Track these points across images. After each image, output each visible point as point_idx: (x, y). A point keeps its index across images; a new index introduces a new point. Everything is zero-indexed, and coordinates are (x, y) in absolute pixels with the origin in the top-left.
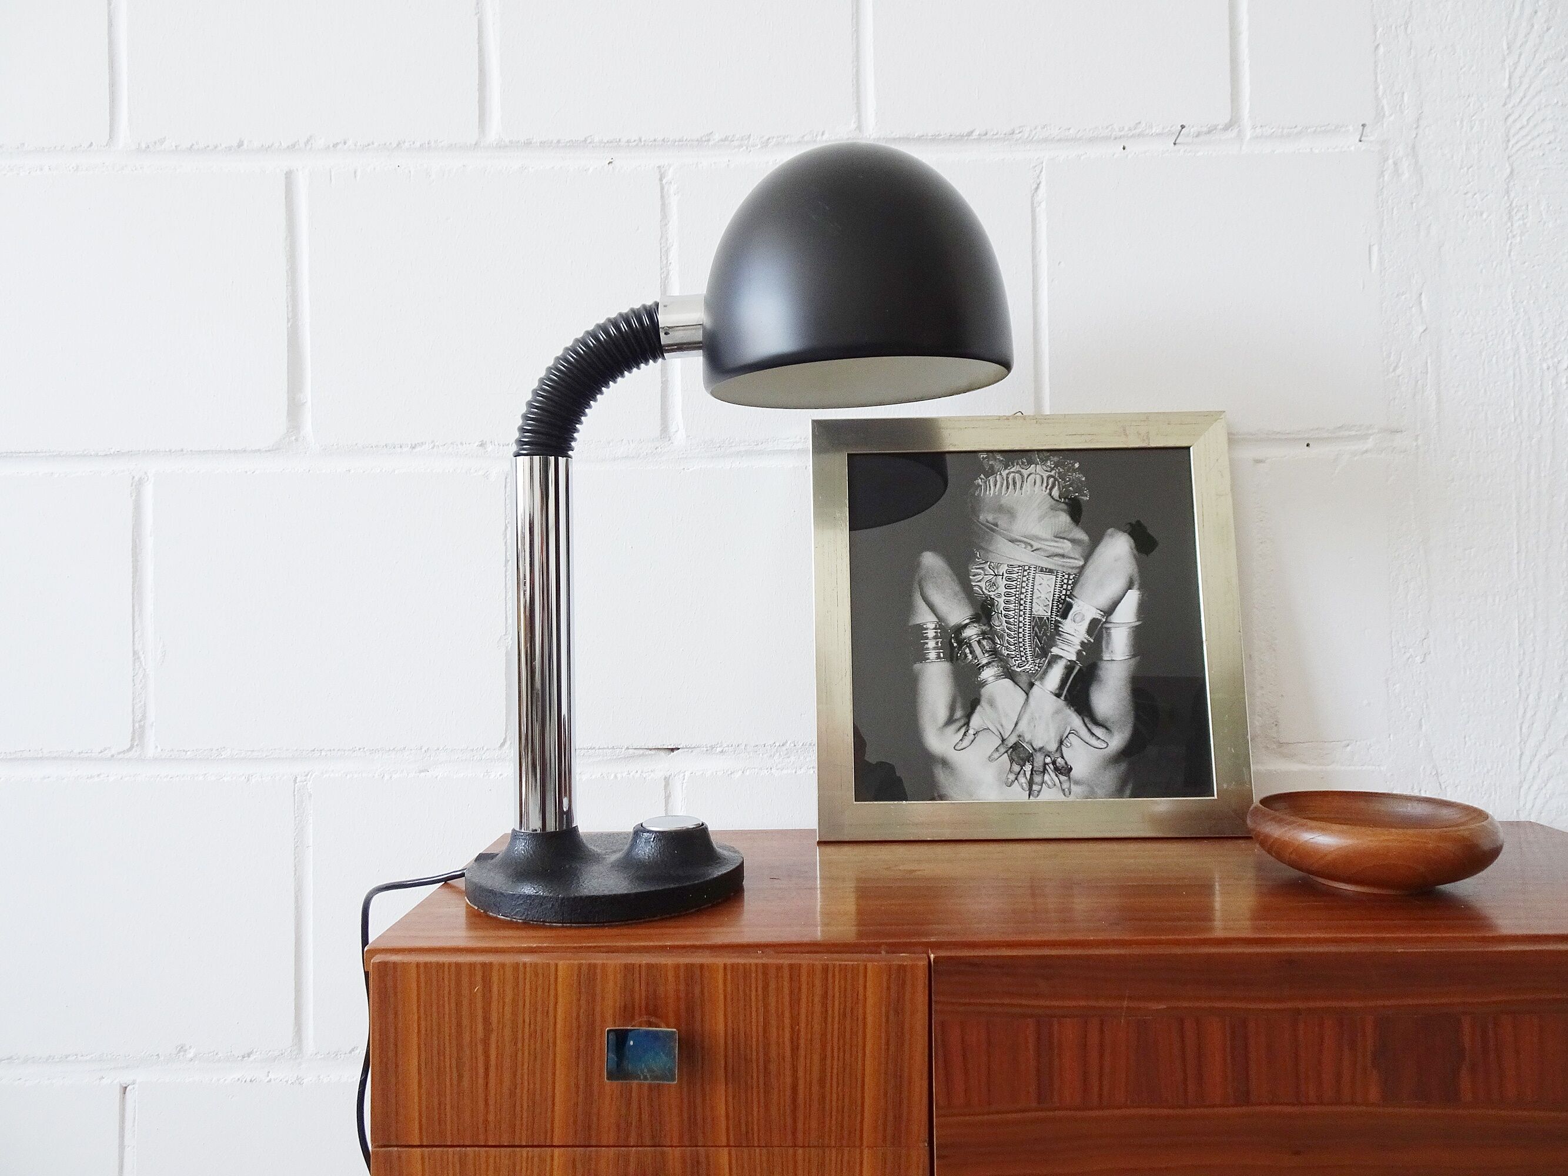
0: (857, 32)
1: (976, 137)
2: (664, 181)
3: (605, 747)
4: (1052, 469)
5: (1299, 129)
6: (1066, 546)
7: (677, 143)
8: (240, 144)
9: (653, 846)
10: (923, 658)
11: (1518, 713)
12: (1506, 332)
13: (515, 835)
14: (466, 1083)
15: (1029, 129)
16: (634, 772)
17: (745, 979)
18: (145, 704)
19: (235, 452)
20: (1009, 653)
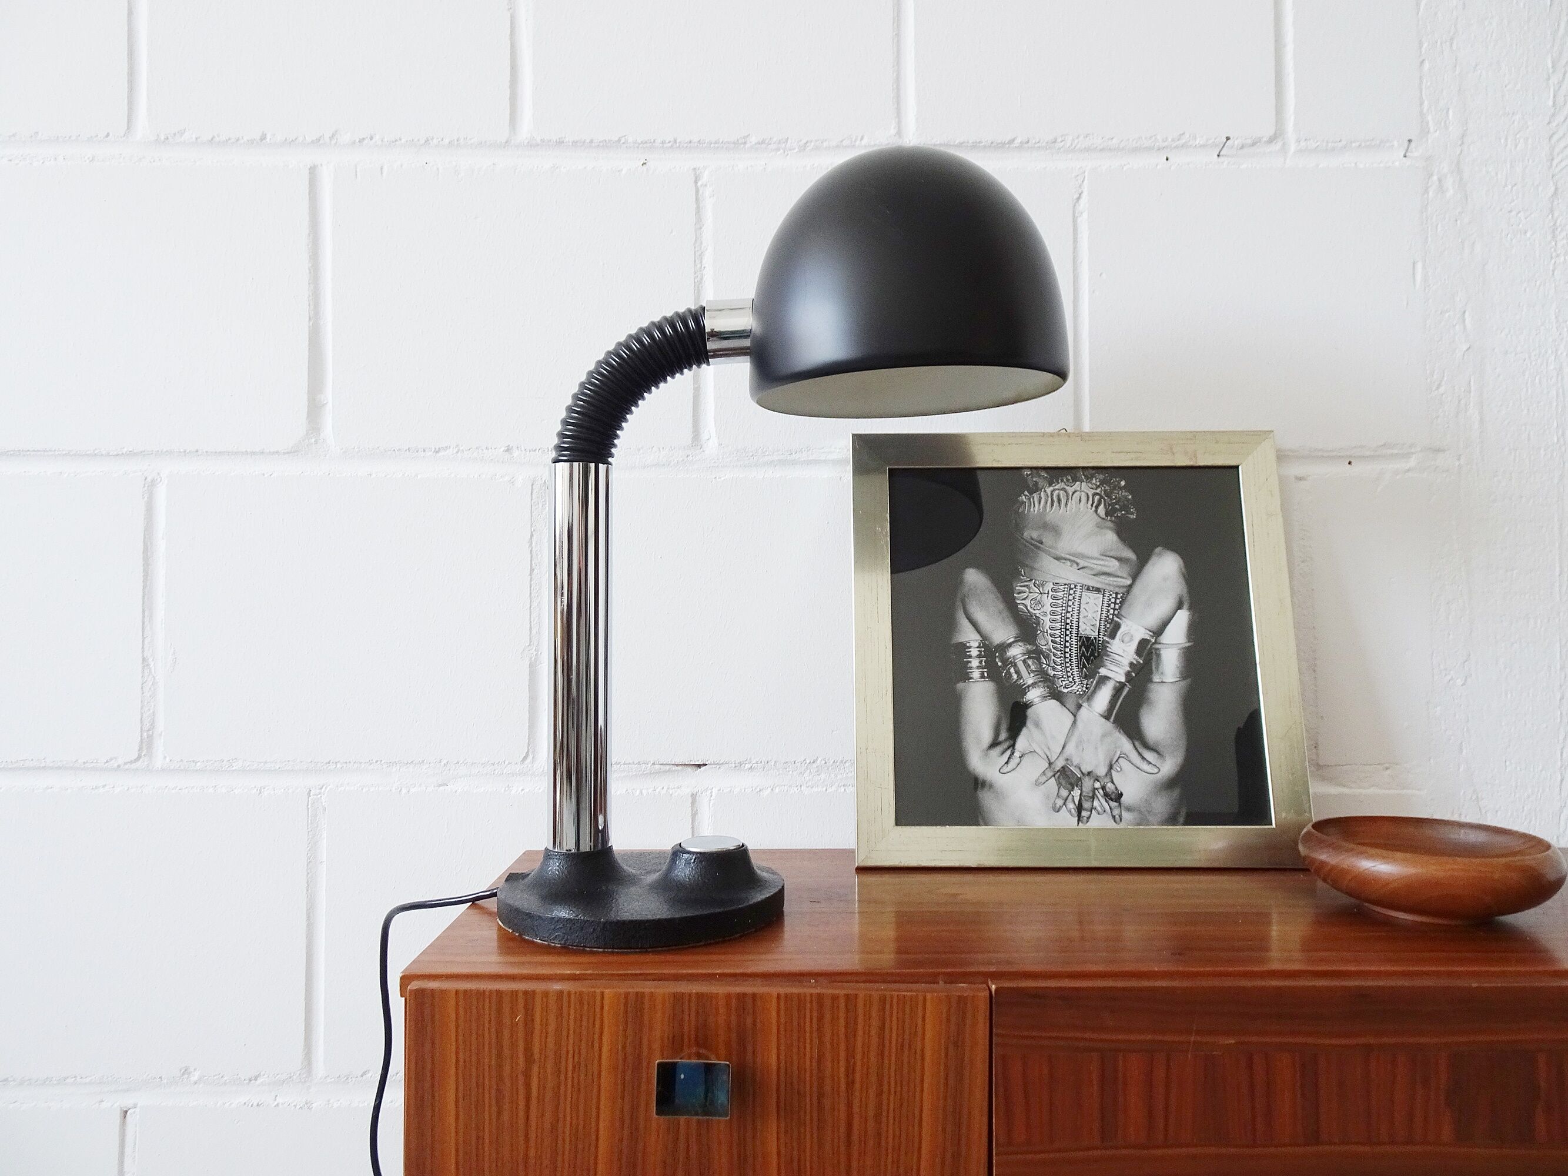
0: (898, 37)
1: (1017, 145)
2: (699, 184)
3: (631, 762)
4: (1098, 487)
5: (1344, 143)
6: (1114, 565)
7: (712, 145)
8: (263, 138)
9: (694, 868)
10: (966, 677)
11: (1559, 737)
12: (1550, 352)
13: (548, 855)
14: (506, 1117)
15: (1071, 138)
16: (660, 788)
17: (799, 1010)
18: (154, 712)
19: (253, 453)
20: (1056, 673)
